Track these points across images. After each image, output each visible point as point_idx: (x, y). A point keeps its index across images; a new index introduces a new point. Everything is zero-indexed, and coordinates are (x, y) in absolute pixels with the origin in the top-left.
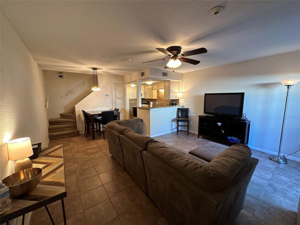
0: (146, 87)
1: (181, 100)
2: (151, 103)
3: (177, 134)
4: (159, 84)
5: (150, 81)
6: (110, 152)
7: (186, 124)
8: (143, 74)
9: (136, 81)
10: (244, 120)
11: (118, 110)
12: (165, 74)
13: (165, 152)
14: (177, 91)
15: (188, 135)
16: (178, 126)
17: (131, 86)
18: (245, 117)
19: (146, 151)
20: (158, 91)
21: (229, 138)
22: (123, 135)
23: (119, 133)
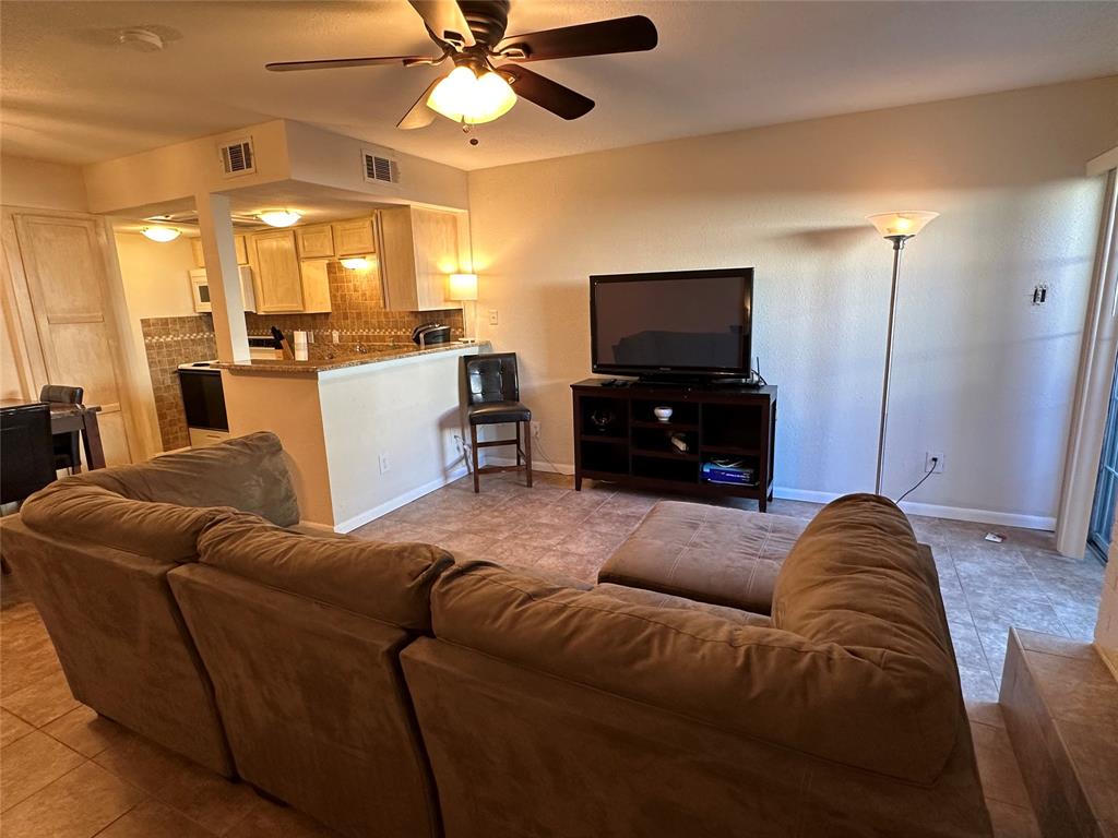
0: (251, 245)
1: (473, 314)
2: (301, 338)
3: (477, 491)
4: (338, 227)
5: (284, 204)
6: (77, 696)
7: (509, 431)
8: (239, 158)
9: (192, 198)
10: (756, 386)
11: (75, 395)
12: (380, 169)
13: (575, 622)
14: (446, 264)
15: (530, 485)
16: (476, 445)
17: (147, 234)
18: (758, 374)
19: (423, 642)
20: (333, 269)
21: (707, 470)
22: (199, 570)
23: (154, 557)
